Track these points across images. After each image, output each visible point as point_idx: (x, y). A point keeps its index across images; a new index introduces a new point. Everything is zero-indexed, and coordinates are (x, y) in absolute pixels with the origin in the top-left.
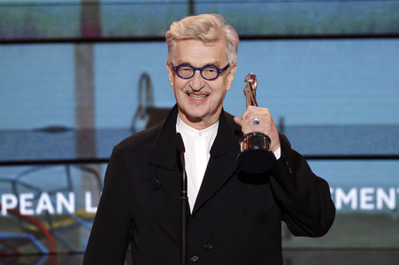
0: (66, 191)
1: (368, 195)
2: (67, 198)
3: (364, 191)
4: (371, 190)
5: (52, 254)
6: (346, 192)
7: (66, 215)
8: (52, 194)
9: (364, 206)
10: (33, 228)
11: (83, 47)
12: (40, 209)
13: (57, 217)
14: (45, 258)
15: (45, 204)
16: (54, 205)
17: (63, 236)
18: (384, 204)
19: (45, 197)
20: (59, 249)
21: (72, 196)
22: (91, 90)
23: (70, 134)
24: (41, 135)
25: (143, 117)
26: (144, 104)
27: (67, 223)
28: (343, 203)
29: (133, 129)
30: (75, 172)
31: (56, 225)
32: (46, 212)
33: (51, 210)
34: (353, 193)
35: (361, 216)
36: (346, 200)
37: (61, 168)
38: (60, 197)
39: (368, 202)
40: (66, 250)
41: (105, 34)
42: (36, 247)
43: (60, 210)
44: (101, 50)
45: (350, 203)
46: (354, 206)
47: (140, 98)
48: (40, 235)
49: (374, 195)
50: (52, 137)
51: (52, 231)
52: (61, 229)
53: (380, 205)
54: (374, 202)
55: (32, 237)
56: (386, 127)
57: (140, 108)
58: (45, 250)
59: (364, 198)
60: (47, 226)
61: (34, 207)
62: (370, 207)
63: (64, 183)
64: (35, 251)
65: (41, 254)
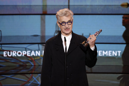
0: (38, 50)
1: (110, 52)
2: (38, 52)
3: (109, 52)
4: (111, 51)
5: (35, 65)
6: (105, 52)
7: (38, 56)
8: (35, 51)
9: (109, 55)
10: (30, 59)
11: (43, 16)
12: (32, 55)
13: (36, 57)
14: (33, 66)
15: (33, 53)
16: (35, 54)
17: (37, 61)
18: (114, 55)
19: (33, 52)
20: (36, 64)
21: (39, 52)
22: (44, 26)
23: (39, 37)
24: (32, 37)
25: (57, 33)
26: (57, 30)
27: (38, 58)
28: (104, 54)
29: (54, 36)
30: (40, 46)
31: (35, 58)
32: (33, 55)
33: (34, 55)
34: (107, 52)
35: (108, 58)
36: (105, 54)
37: (37, 45)
38: (37, 52)
39: (110, 54)
40: (38, 65)
41: (48, 13)
42: (31, 64)
43: (36, 55)
44: (47, 17)
45: (106, 54)
46: (107, 55)
47: (56, 28)
48: (32, 61)
49: (112, 52)
50: (35, 37)
51: (35, 60)
52: (37, 60)
53: (113, 55)
54: (112, 54)
55: (30, 61)
56: (115, 36)
57: (56, 31)
58: (33, 65)
59: (109, 53)
60: (33, 59)
61: (30, 54)
62: (111, 55)
63: (38, 49)
64: (31, 65)
65: (32, 66)
